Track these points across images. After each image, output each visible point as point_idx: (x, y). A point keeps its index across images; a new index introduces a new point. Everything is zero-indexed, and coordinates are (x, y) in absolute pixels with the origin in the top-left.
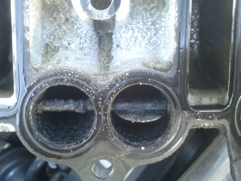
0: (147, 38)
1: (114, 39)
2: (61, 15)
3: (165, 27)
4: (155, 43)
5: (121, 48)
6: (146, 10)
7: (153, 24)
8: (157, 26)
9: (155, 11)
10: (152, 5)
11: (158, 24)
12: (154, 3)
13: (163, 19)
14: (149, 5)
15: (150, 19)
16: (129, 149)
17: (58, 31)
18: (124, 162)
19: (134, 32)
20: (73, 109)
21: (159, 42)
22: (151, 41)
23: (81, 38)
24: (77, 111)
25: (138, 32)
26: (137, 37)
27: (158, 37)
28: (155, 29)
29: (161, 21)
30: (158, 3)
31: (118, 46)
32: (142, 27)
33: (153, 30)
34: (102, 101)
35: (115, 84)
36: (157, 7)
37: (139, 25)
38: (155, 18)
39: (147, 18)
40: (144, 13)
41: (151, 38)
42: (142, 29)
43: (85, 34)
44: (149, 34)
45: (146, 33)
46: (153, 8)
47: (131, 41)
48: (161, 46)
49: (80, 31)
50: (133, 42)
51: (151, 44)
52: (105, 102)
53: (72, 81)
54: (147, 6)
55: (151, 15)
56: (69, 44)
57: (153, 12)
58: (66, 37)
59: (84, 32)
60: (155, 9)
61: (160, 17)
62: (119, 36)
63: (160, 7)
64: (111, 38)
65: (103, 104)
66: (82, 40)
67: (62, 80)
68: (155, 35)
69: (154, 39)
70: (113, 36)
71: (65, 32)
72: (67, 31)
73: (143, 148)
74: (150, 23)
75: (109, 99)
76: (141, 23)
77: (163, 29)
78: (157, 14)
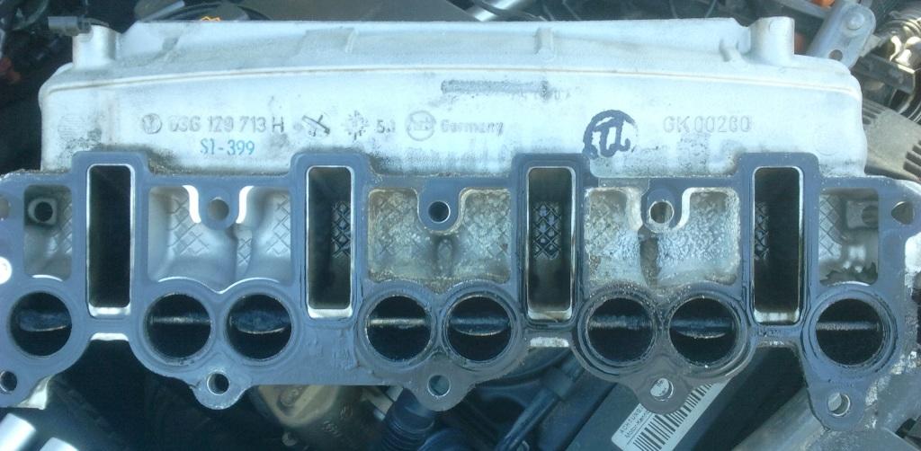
0: (703, 246)
1: (661, 246)
2: (602, 221)
3: (725, 233)
4: (714, 252)
5: (671, 257)
6: (701, 214)
7: (711, 229)
8: (716, 232)
9: (713, 216)
10: (709, 209)
11: (717, 229)
12: (711, 206)
13: (723, 225)
14: (705, 208)
15: (707, 225)
16: (691, 366)
17: (598, 239)
18: (685, 382)
19: (687, 239)
20: (625, 325)
21: (718, 251)
22: (709, 250)
23: (623, 246)
24: (630, 328)
25: (693, 239)
26: (692, 245)
27: (717, 246)
28: (713, 235)
29: (721, 227)
30: (716, 205)
31: (667, 255)
32: (697, 233)
33: (711, 237)
34: (663, 315)
35: (676, 298)
36: (715, 211)
37: (693, 231)
38: (713, 222)
39: (703, 223)
40: (699, 217)
41: (709, 246)
42: (697, 236)
43: (629, 242)
44: (706, 241)
45: (703, 241)
46: (709, 212)
47: (684, 250)
48: (722, 256)
49: (623, 238)
50: (687, 251)
51: (709, 253)
52: (665, 315)
53: (631, 294)
54: (702, 210)
55: (708, 220)
56: (611, 253)
57: (710, 216)
58: (608, 246)
59: (627, 239)
60: (712, 213)
61: (719, 221)
62: (668, 243)
63: (719, 210)
64: (657, 246)
65: (663, 318)
66: (625, 249)
67: (621, 293)
68: (713, 242)
69: (712, 247)
70: (659, 242)
71: (606, 239)
72: (609, 239)
73: (706, 366)
74: (707, 229)
75: (670, 312)
76: (696, 228)
77: (723, 235)
78: (715, 219)
